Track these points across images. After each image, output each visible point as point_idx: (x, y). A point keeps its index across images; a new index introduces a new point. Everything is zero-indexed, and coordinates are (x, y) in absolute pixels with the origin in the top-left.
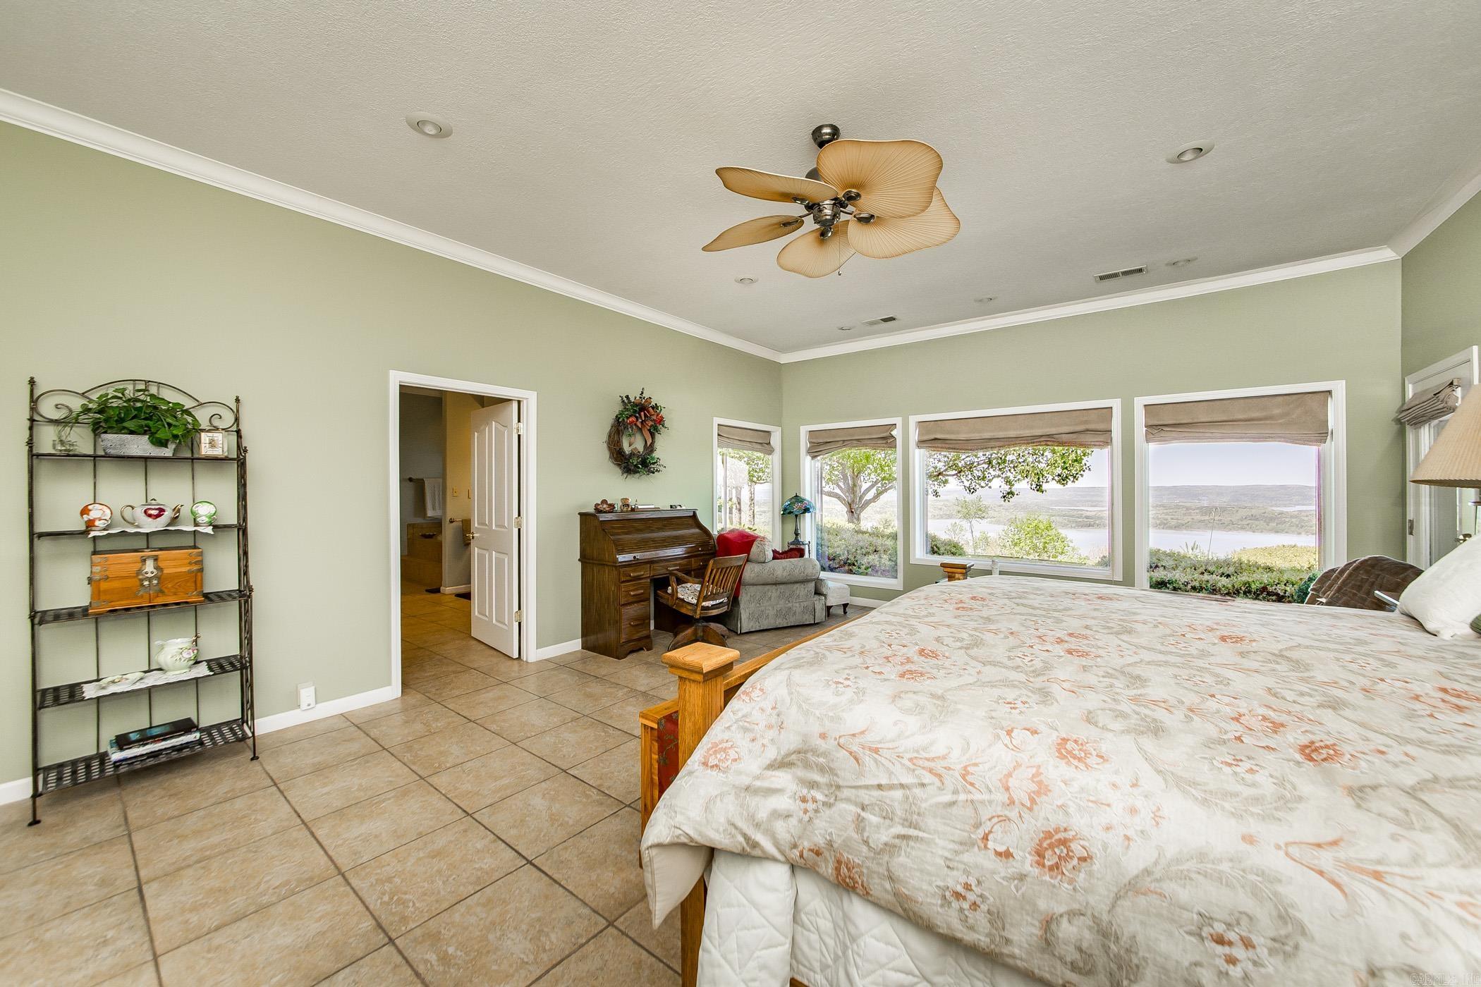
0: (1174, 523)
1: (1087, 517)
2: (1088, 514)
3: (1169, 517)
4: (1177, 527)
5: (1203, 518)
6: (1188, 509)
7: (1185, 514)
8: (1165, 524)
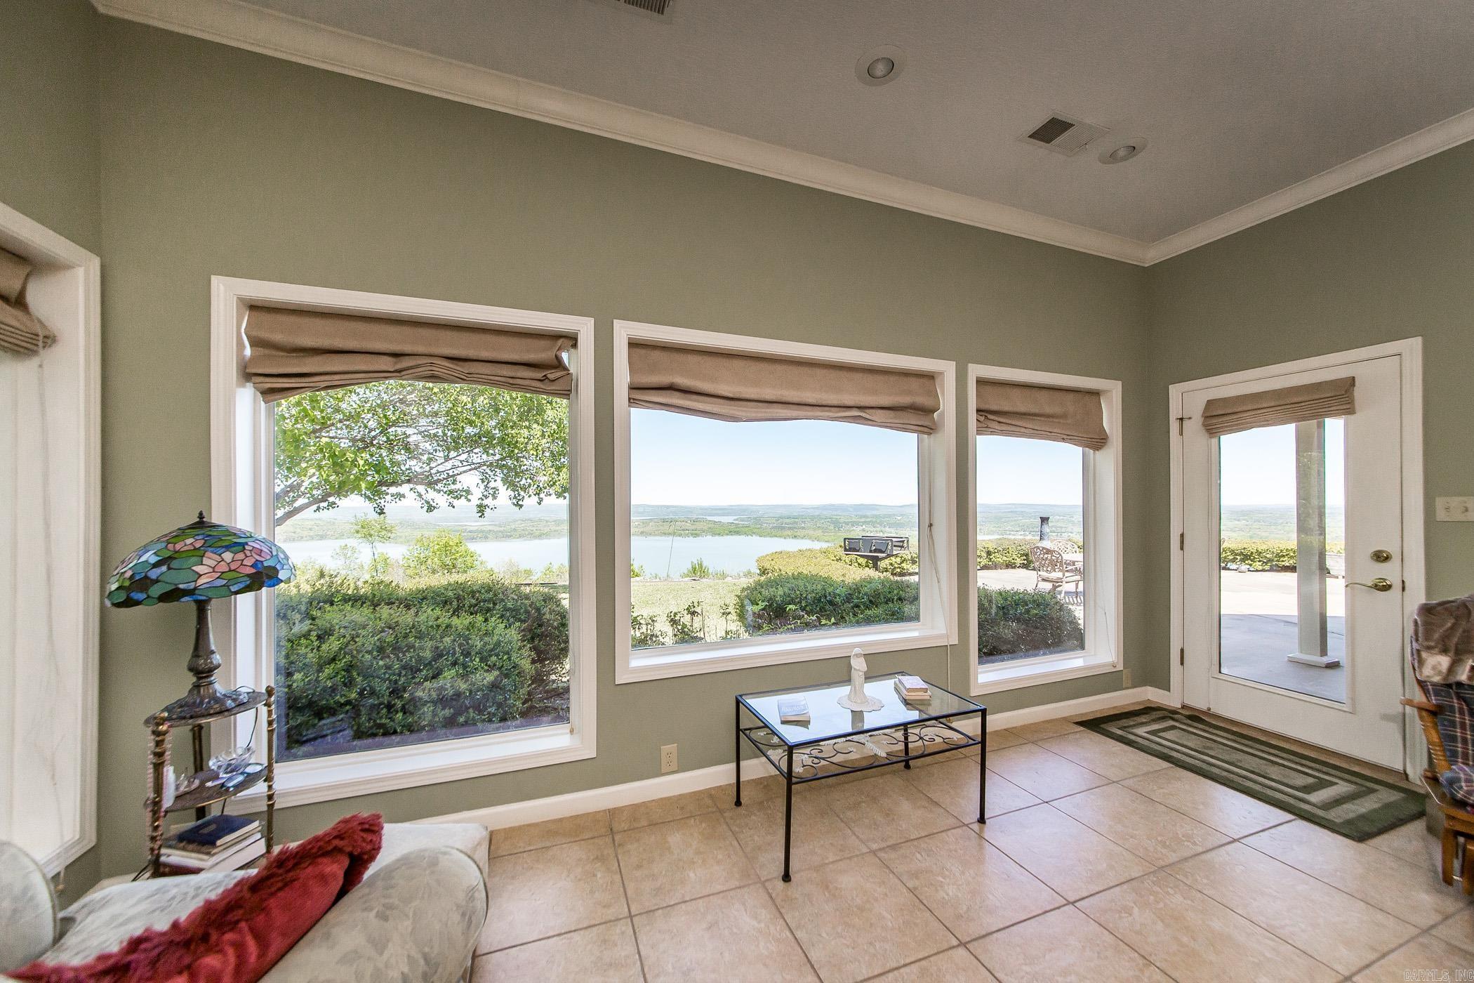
0: (538, 533)
1: (470, 532)
2: (471, 528)
3: (534, 529)
4: (540, 536)
5: (557, 528)
6: (547, 521)
7: (545, 526)
8: (532, 534)
